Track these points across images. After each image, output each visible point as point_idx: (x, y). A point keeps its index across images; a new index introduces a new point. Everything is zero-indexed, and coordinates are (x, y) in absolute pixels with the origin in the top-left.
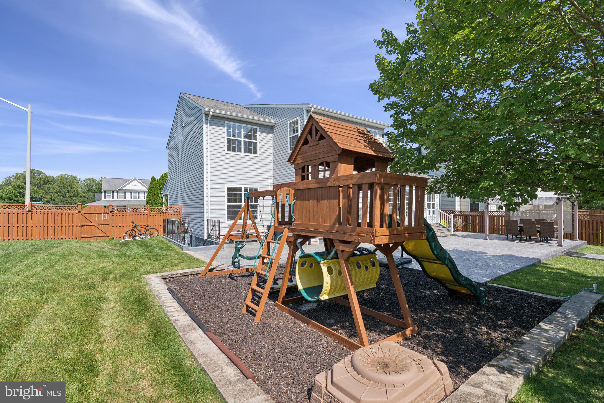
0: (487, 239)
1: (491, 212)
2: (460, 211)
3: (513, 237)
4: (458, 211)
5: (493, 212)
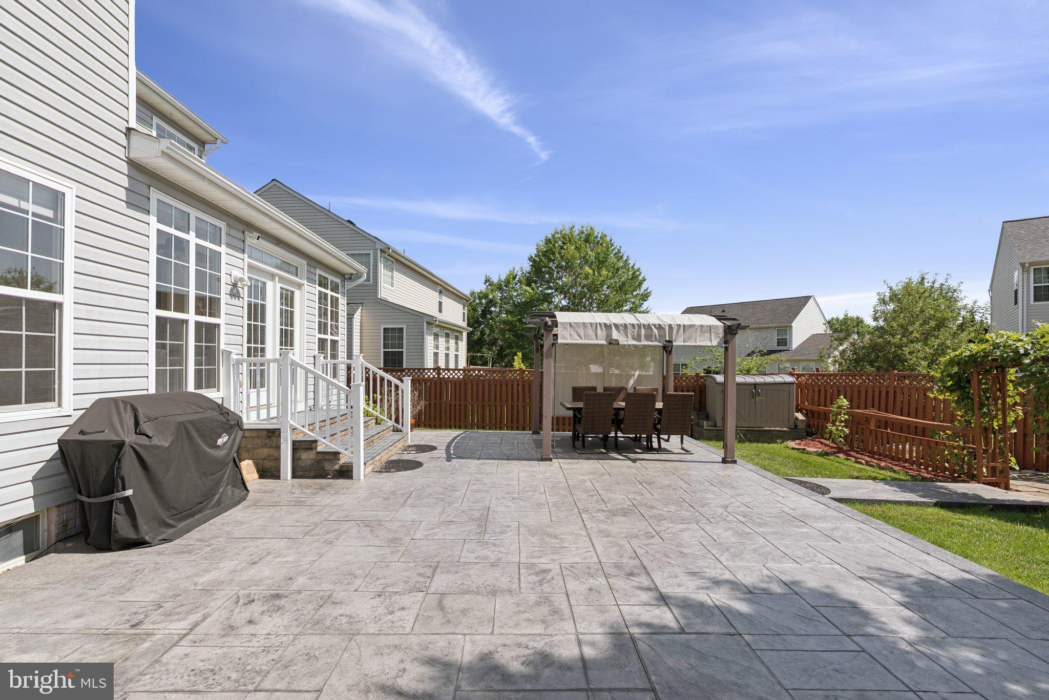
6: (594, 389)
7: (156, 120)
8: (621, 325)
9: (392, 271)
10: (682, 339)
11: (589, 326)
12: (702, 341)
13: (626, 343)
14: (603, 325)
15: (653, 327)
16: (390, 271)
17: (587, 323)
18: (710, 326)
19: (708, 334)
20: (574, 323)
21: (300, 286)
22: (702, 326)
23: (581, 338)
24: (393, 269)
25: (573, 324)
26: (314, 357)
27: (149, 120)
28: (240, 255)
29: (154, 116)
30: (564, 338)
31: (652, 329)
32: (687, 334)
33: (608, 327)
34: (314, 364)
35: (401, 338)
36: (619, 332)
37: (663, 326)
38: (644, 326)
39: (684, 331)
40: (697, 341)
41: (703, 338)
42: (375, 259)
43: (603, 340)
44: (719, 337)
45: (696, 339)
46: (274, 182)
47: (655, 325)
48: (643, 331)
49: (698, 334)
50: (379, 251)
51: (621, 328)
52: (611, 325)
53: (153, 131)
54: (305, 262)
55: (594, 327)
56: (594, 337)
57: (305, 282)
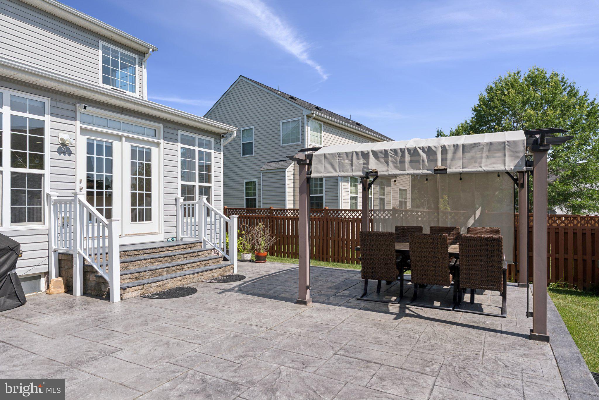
0: (305, 303)
1: (342, 210)
2: (294, 210)
3: (379, 283)
4: (290, 210)
5: (345, 211)
6: (420, 229)
7: (101, 43)
8: (381, 152)
9: (321, 133)
10: (460, 163)
11: (345, 156)
12: (491, 164)
13: (386, 173)
14: (360, 154)
15: (420, 151)
16: (318, 132)
17: (343, 153)
18: (504, 143)
19: (500, 154)
20: (329, 154)
21: (158, 145)
22: (491, 143)
23: (336, 171)
24: (321, 130)
25: (328, 156)
26: (176, 199)
27: (96, 43)
28: (73, 122)
29: (100, 41)
30: (318, 172)
31: (419, 155)
32: (468, 155)
33: (365, 155)
34: (176, 205)
35: (321, 185)
36: (378, 160)
37: (434, 149)
38: (409, 150)
39: (463, 153)
40: (482, 165)
41: (493, 160)
42: (303, 124)
43: (359, 171)
44: (518, 157)
45: (481, 163)
46: (241, 78)
47: (423, 149)
48: (407, 158)
49: (484, 155)
50: (305, 117)
51: (380, 155)
52: (368, 153)
53: (99, 50)
54: (162, 126)
55: (350, 156)
56: (349, 168)
57: (162, 141)
